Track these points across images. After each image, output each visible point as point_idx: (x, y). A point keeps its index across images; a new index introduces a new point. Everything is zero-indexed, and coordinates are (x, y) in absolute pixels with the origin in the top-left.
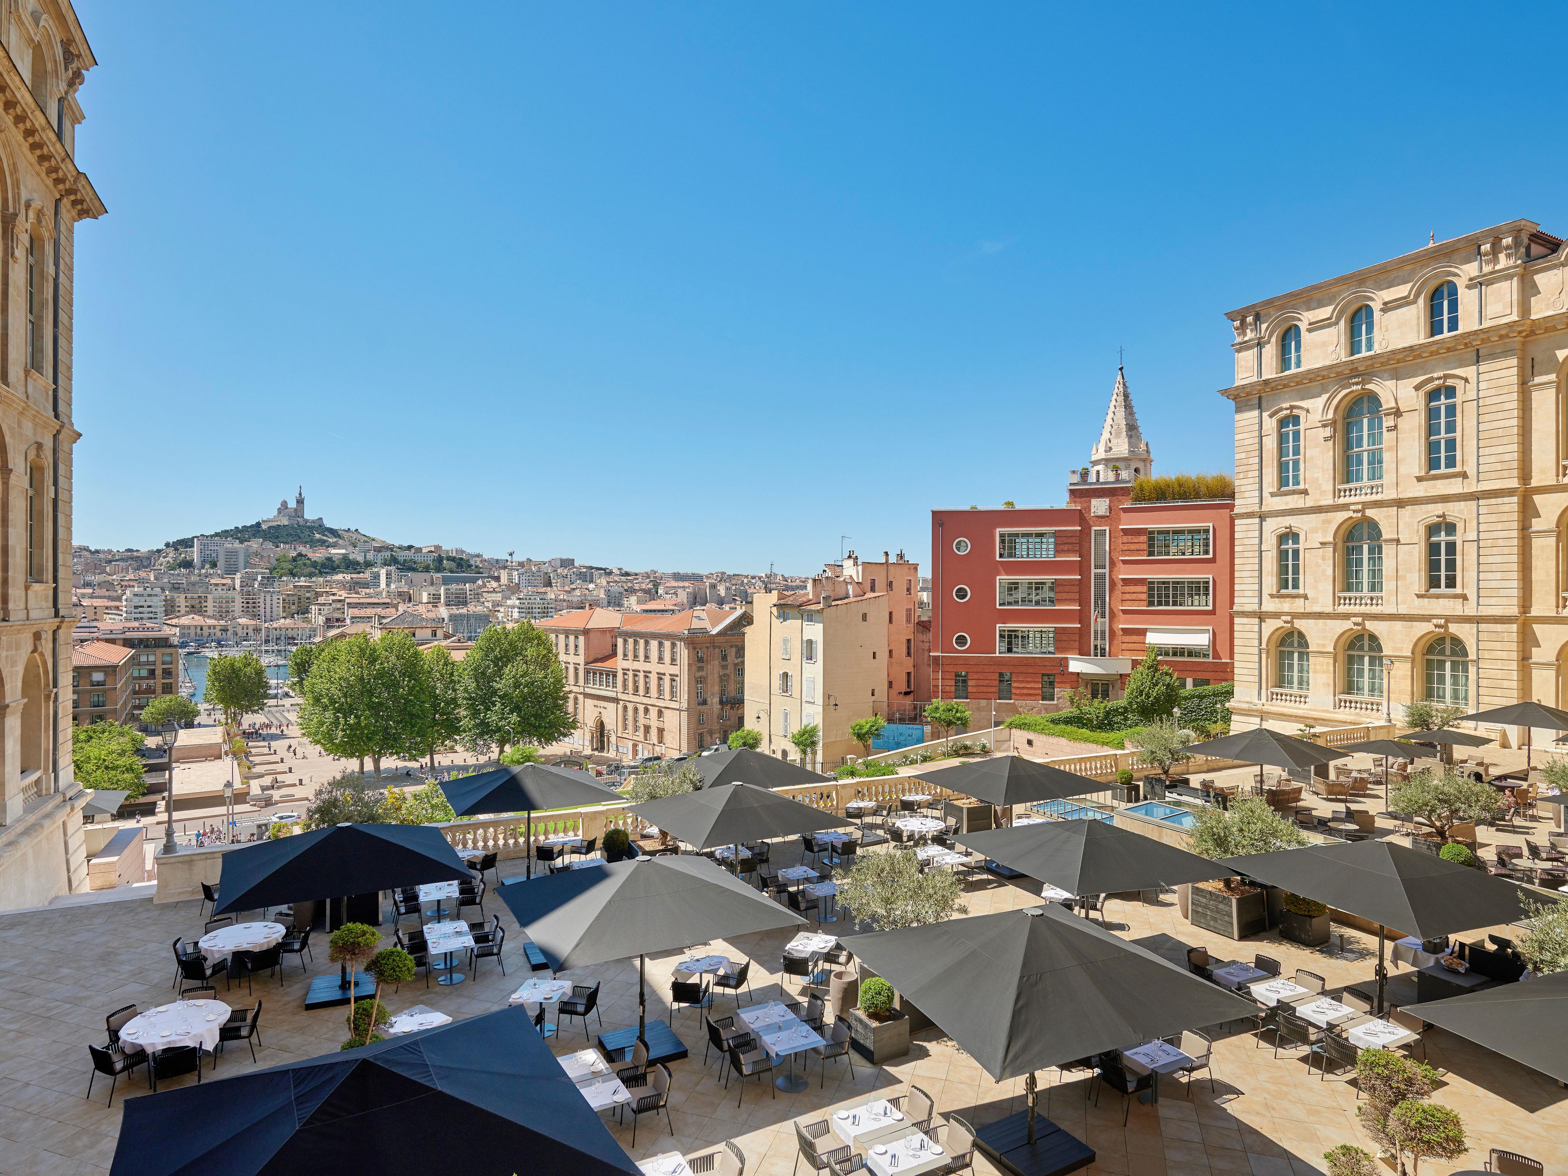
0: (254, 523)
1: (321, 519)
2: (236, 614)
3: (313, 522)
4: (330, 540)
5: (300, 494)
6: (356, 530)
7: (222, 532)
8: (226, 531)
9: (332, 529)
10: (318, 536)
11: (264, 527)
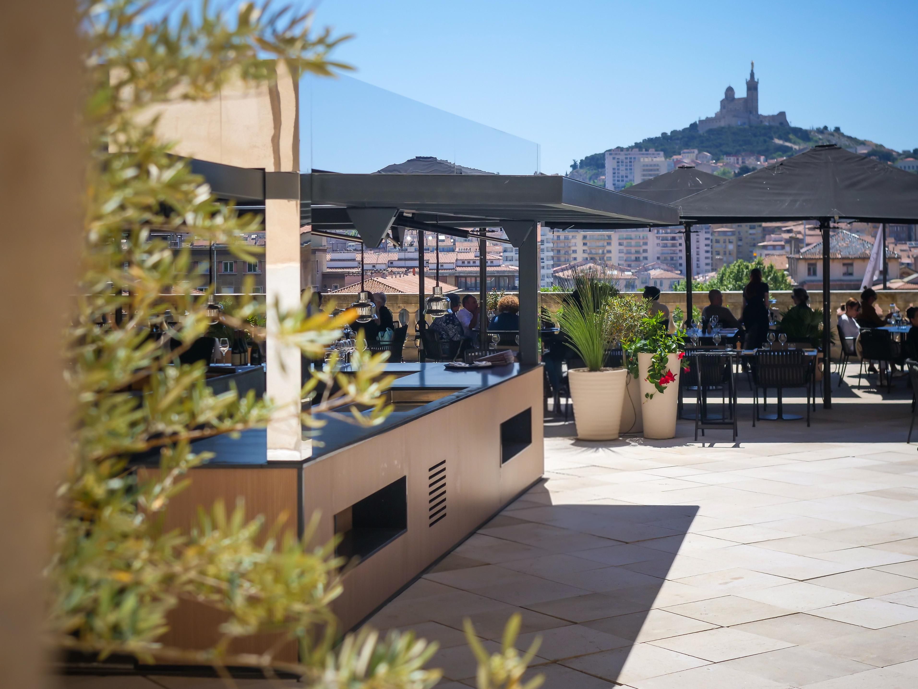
0: (688, 126)
1: (782, 114)
2: (650, 264)
3: (773, 117)
4: (796, 147)
5: (752, 75)
6: (837, 129)
7: (644, 141)
8: (650, 140)
9: (800, 130)
10: (778, 142)
11: (701, 131)
